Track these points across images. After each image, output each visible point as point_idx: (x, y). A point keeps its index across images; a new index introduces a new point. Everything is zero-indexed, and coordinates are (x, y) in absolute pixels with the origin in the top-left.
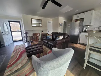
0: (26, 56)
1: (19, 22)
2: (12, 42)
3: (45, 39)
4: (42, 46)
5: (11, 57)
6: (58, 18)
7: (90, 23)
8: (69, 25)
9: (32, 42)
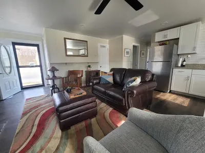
0: (56, 127)
1: (37, 46)
2: (20, 90)
3: (97, 84)
4: (95, 101)
5: (17, 132)
6: (122, 37)
7: (194, 48)
8: (143, 54)
9: (69, 92)
